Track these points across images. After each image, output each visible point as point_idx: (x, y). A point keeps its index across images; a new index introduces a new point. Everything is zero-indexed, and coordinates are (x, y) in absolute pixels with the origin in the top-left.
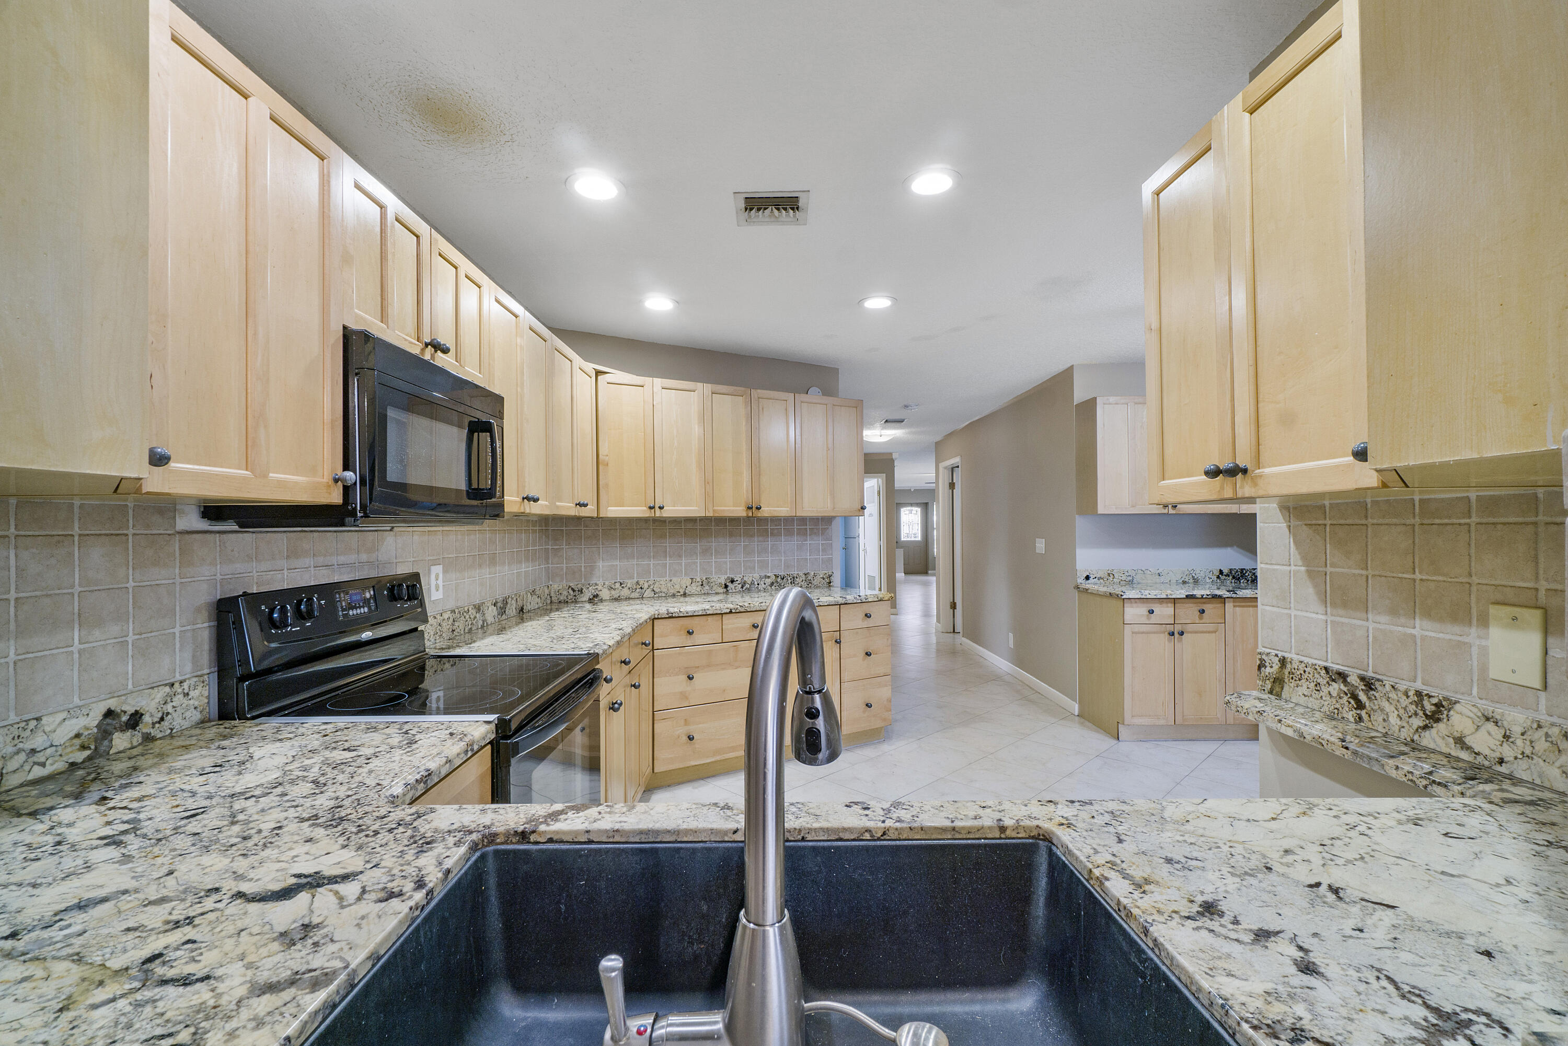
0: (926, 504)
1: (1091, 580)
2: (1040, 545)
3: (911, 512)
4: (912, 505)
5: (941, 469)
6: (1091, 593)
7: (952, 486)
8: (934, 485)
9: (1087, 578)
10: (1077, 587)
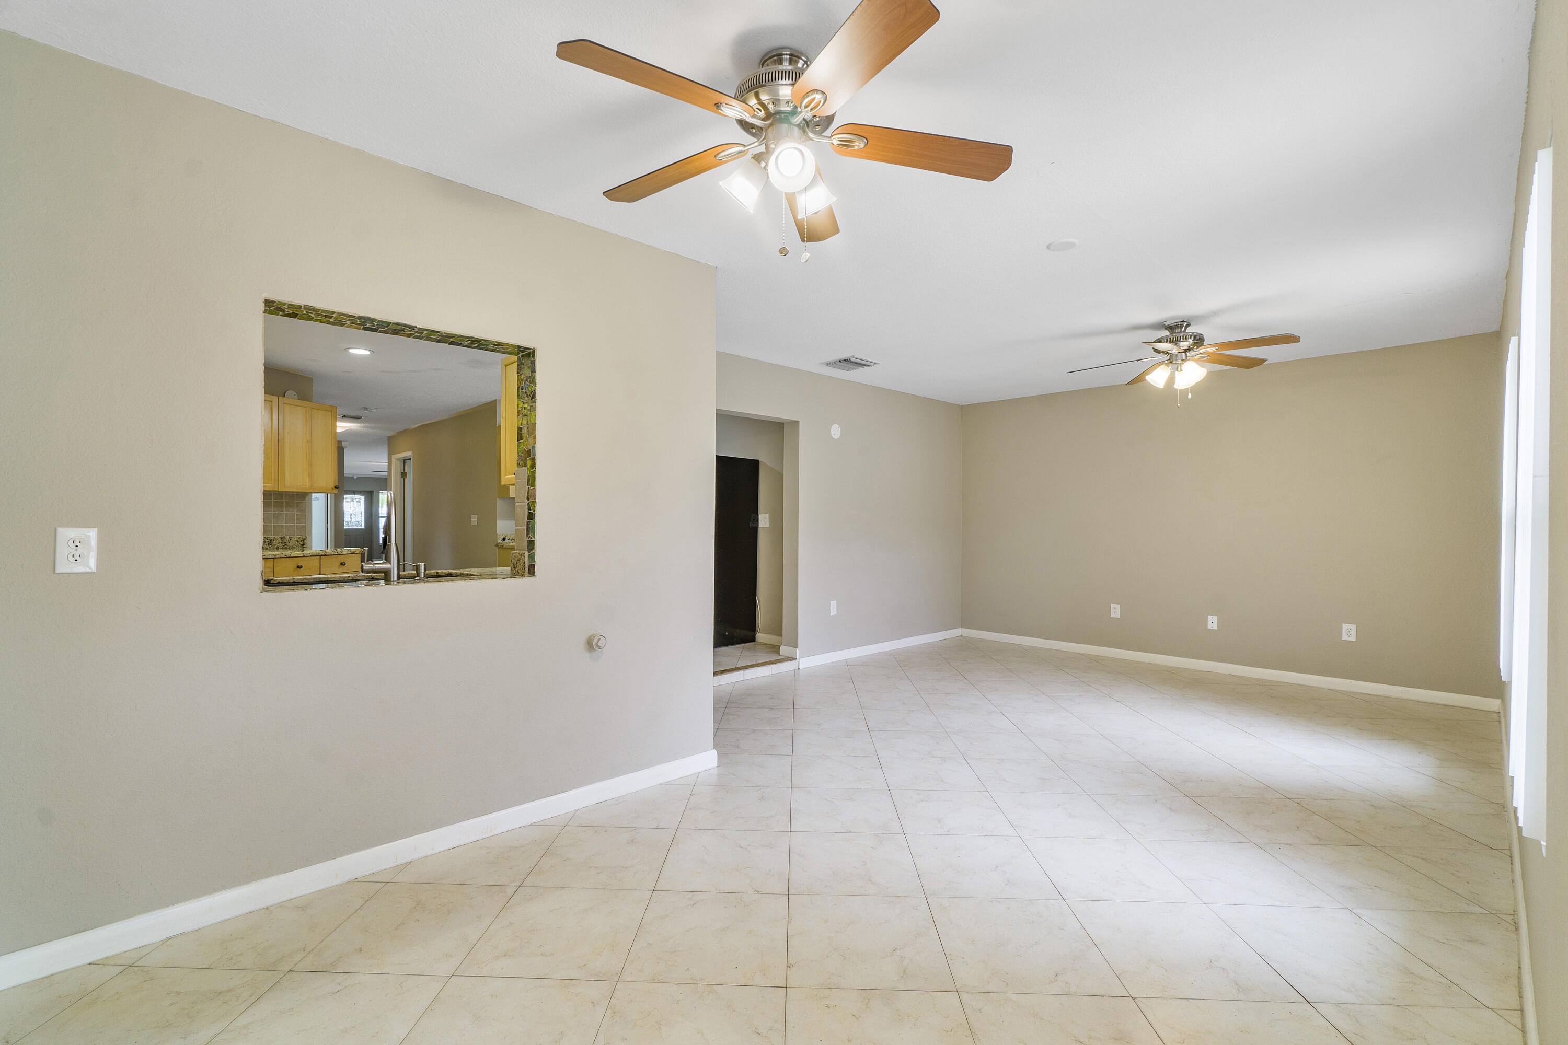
0: (371, 492)
1: (506, 541)
2: (474, 520)
3: (352, 500)
4: (354, 492)
5: (393, 460)
6: (506, 548)
7: (404, 475)
8: (386, 474)
9: (504, 539)
10: (497, 545)
